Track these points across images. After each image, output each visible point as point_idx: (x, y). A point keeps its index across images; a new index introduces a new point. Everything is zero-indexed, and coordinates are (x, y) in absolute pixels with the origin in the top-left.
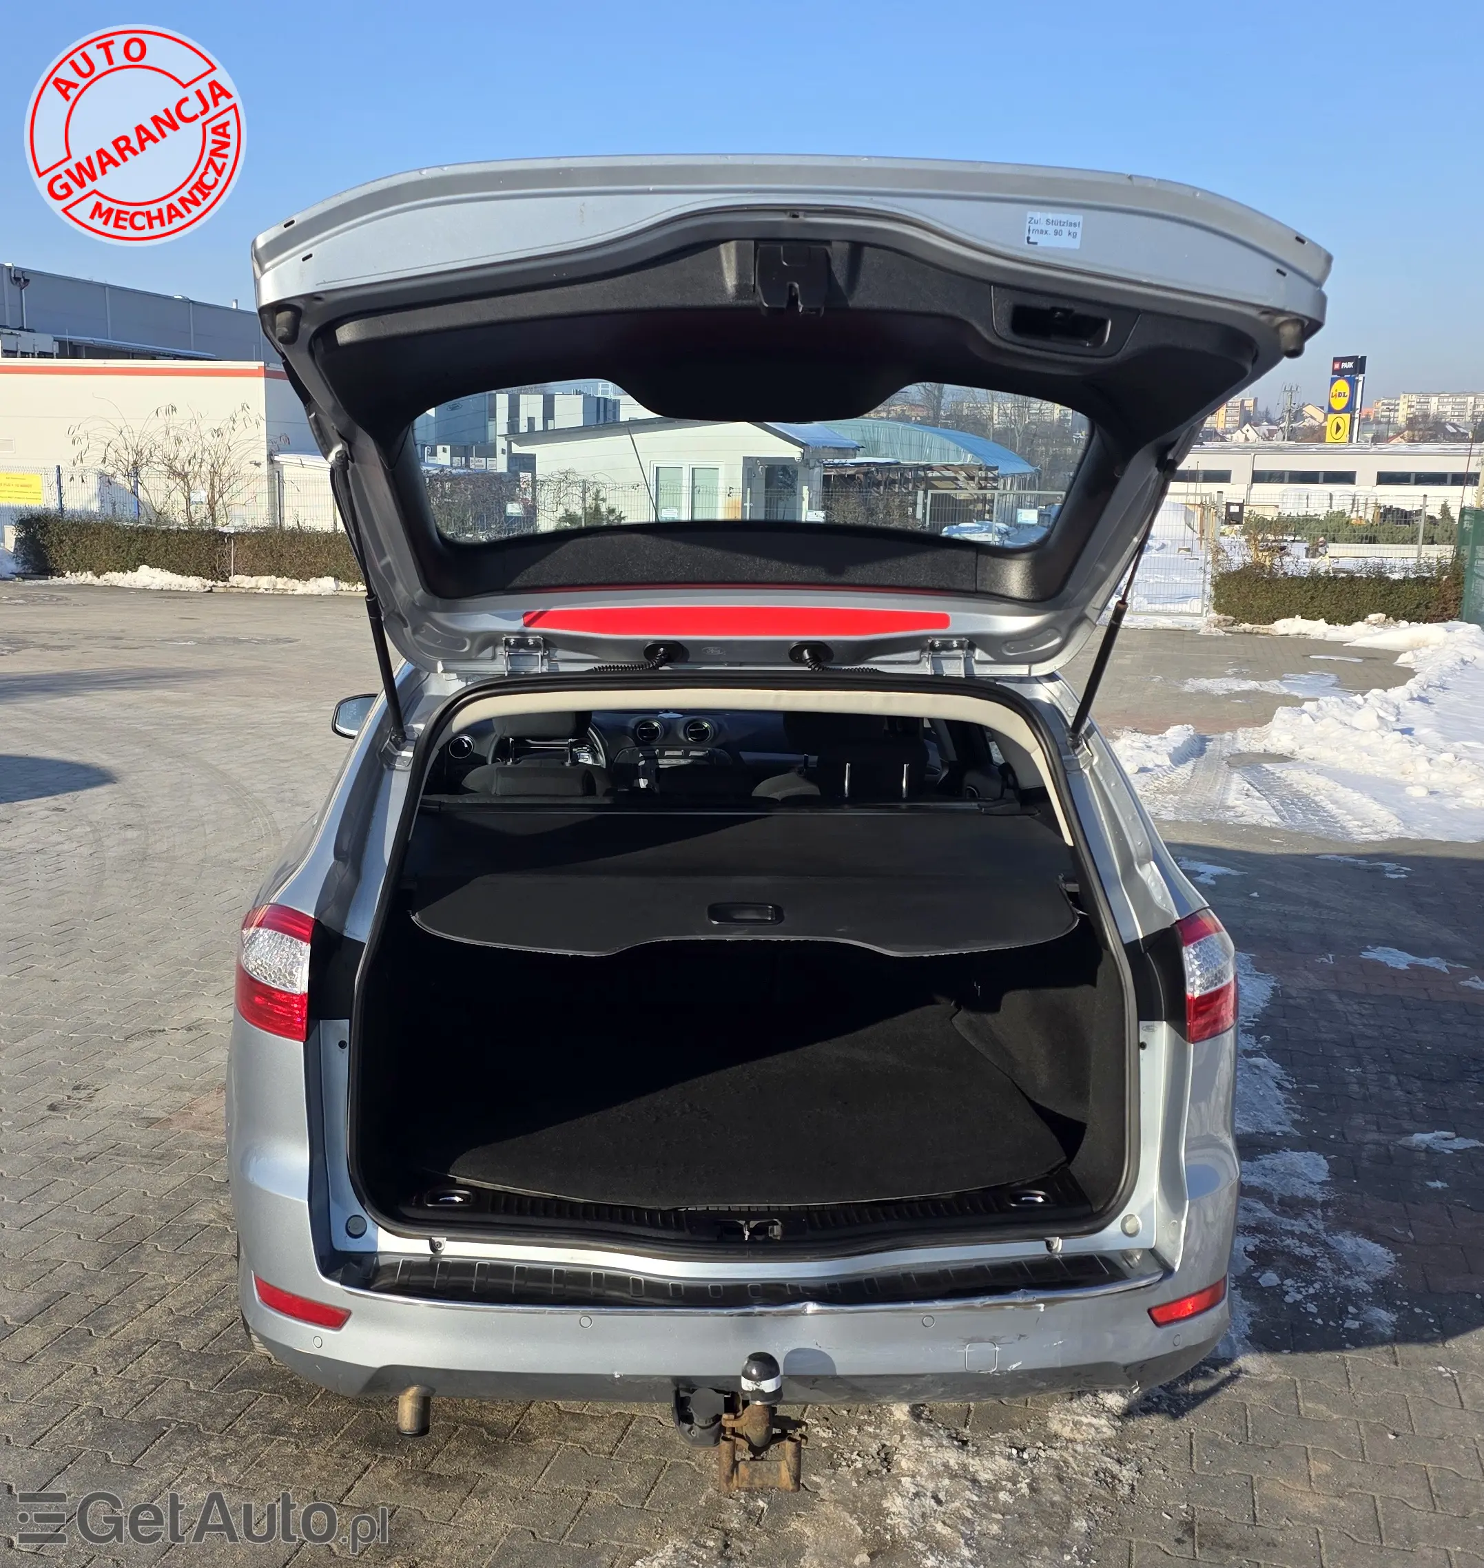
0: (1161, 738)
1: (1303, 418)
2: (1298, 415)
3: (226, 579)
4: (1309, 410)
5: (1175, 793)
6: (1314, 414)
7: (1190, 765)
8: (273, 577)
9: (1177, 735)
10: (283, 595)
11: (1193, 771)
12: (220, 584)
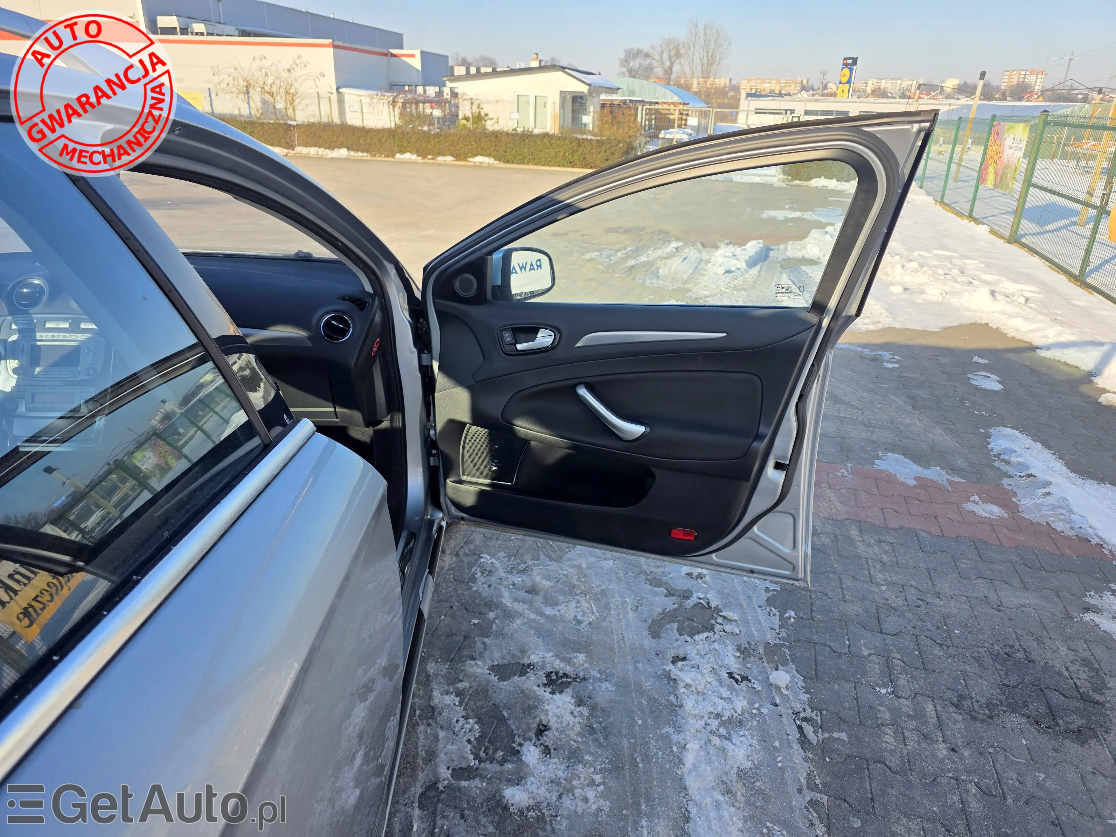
0: (743, 250)
1: (827, 89)
2: (825, 87)
3: (293, 149)
4: (830, 85)
5: (745, 290)
6: (832, 87)
7: (758, 267)
8: (317, 148)
9: (753, 247)
10: (321, 158)
11: (759, 271)
12: (291, 151)
